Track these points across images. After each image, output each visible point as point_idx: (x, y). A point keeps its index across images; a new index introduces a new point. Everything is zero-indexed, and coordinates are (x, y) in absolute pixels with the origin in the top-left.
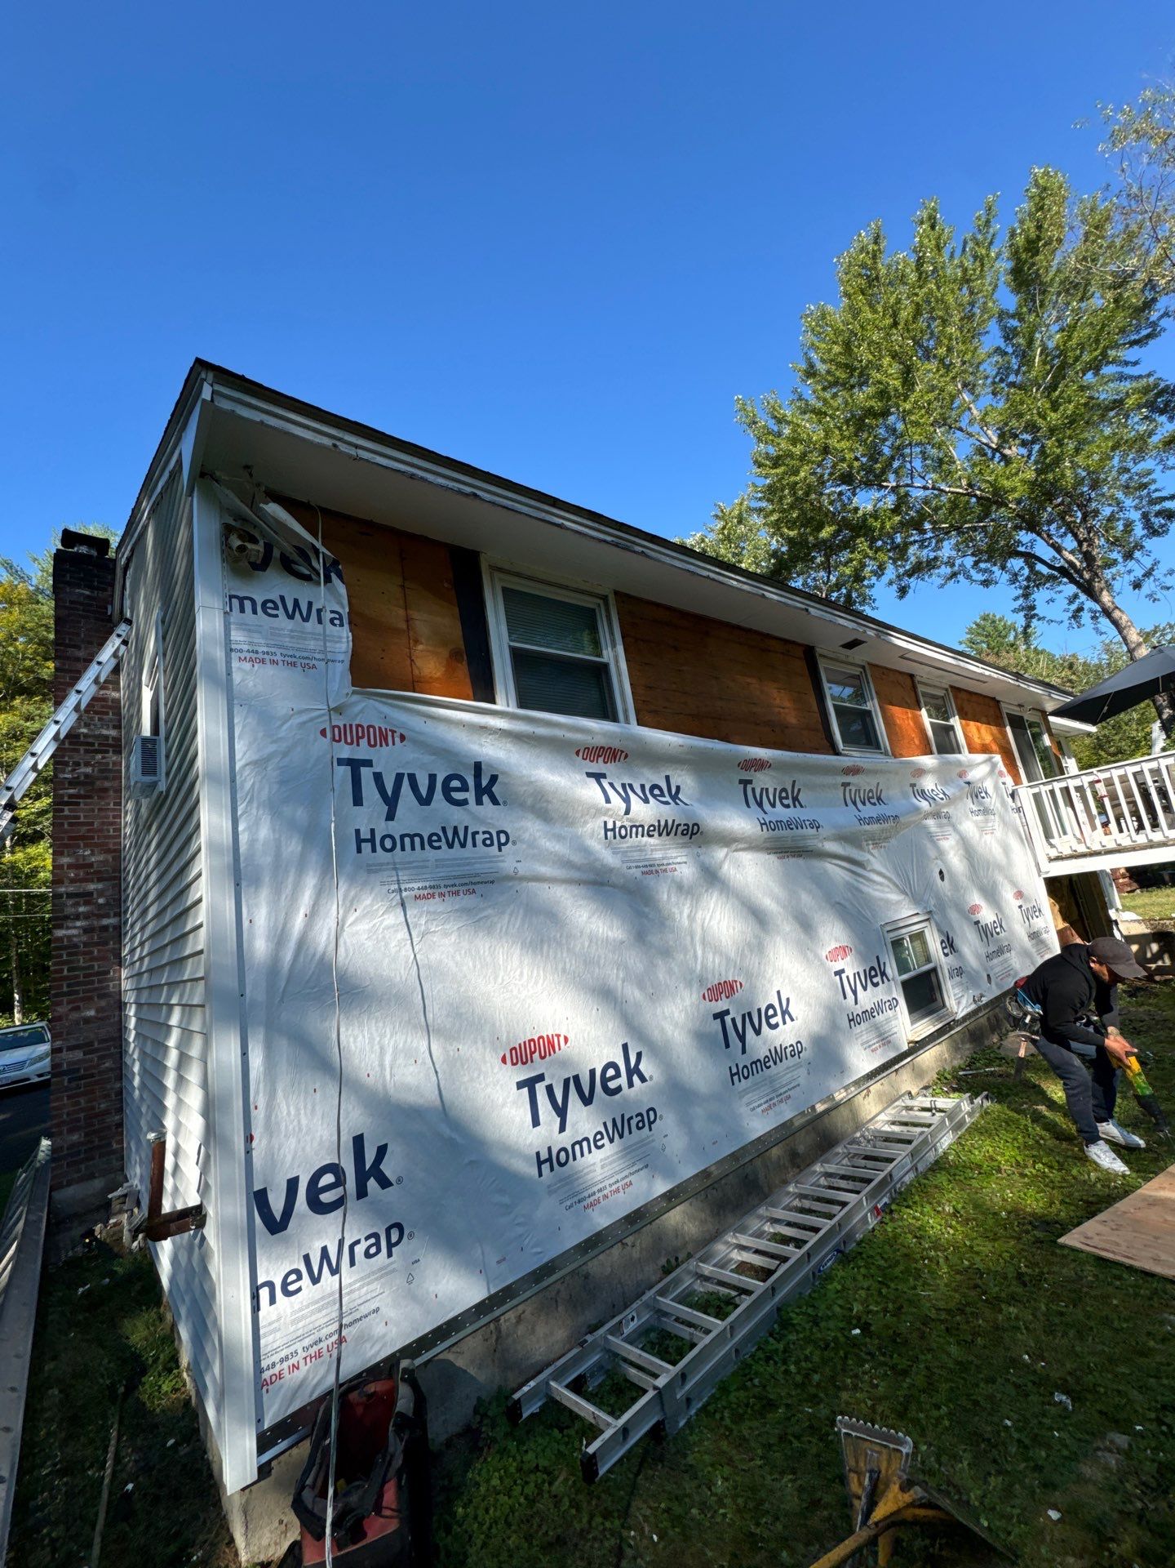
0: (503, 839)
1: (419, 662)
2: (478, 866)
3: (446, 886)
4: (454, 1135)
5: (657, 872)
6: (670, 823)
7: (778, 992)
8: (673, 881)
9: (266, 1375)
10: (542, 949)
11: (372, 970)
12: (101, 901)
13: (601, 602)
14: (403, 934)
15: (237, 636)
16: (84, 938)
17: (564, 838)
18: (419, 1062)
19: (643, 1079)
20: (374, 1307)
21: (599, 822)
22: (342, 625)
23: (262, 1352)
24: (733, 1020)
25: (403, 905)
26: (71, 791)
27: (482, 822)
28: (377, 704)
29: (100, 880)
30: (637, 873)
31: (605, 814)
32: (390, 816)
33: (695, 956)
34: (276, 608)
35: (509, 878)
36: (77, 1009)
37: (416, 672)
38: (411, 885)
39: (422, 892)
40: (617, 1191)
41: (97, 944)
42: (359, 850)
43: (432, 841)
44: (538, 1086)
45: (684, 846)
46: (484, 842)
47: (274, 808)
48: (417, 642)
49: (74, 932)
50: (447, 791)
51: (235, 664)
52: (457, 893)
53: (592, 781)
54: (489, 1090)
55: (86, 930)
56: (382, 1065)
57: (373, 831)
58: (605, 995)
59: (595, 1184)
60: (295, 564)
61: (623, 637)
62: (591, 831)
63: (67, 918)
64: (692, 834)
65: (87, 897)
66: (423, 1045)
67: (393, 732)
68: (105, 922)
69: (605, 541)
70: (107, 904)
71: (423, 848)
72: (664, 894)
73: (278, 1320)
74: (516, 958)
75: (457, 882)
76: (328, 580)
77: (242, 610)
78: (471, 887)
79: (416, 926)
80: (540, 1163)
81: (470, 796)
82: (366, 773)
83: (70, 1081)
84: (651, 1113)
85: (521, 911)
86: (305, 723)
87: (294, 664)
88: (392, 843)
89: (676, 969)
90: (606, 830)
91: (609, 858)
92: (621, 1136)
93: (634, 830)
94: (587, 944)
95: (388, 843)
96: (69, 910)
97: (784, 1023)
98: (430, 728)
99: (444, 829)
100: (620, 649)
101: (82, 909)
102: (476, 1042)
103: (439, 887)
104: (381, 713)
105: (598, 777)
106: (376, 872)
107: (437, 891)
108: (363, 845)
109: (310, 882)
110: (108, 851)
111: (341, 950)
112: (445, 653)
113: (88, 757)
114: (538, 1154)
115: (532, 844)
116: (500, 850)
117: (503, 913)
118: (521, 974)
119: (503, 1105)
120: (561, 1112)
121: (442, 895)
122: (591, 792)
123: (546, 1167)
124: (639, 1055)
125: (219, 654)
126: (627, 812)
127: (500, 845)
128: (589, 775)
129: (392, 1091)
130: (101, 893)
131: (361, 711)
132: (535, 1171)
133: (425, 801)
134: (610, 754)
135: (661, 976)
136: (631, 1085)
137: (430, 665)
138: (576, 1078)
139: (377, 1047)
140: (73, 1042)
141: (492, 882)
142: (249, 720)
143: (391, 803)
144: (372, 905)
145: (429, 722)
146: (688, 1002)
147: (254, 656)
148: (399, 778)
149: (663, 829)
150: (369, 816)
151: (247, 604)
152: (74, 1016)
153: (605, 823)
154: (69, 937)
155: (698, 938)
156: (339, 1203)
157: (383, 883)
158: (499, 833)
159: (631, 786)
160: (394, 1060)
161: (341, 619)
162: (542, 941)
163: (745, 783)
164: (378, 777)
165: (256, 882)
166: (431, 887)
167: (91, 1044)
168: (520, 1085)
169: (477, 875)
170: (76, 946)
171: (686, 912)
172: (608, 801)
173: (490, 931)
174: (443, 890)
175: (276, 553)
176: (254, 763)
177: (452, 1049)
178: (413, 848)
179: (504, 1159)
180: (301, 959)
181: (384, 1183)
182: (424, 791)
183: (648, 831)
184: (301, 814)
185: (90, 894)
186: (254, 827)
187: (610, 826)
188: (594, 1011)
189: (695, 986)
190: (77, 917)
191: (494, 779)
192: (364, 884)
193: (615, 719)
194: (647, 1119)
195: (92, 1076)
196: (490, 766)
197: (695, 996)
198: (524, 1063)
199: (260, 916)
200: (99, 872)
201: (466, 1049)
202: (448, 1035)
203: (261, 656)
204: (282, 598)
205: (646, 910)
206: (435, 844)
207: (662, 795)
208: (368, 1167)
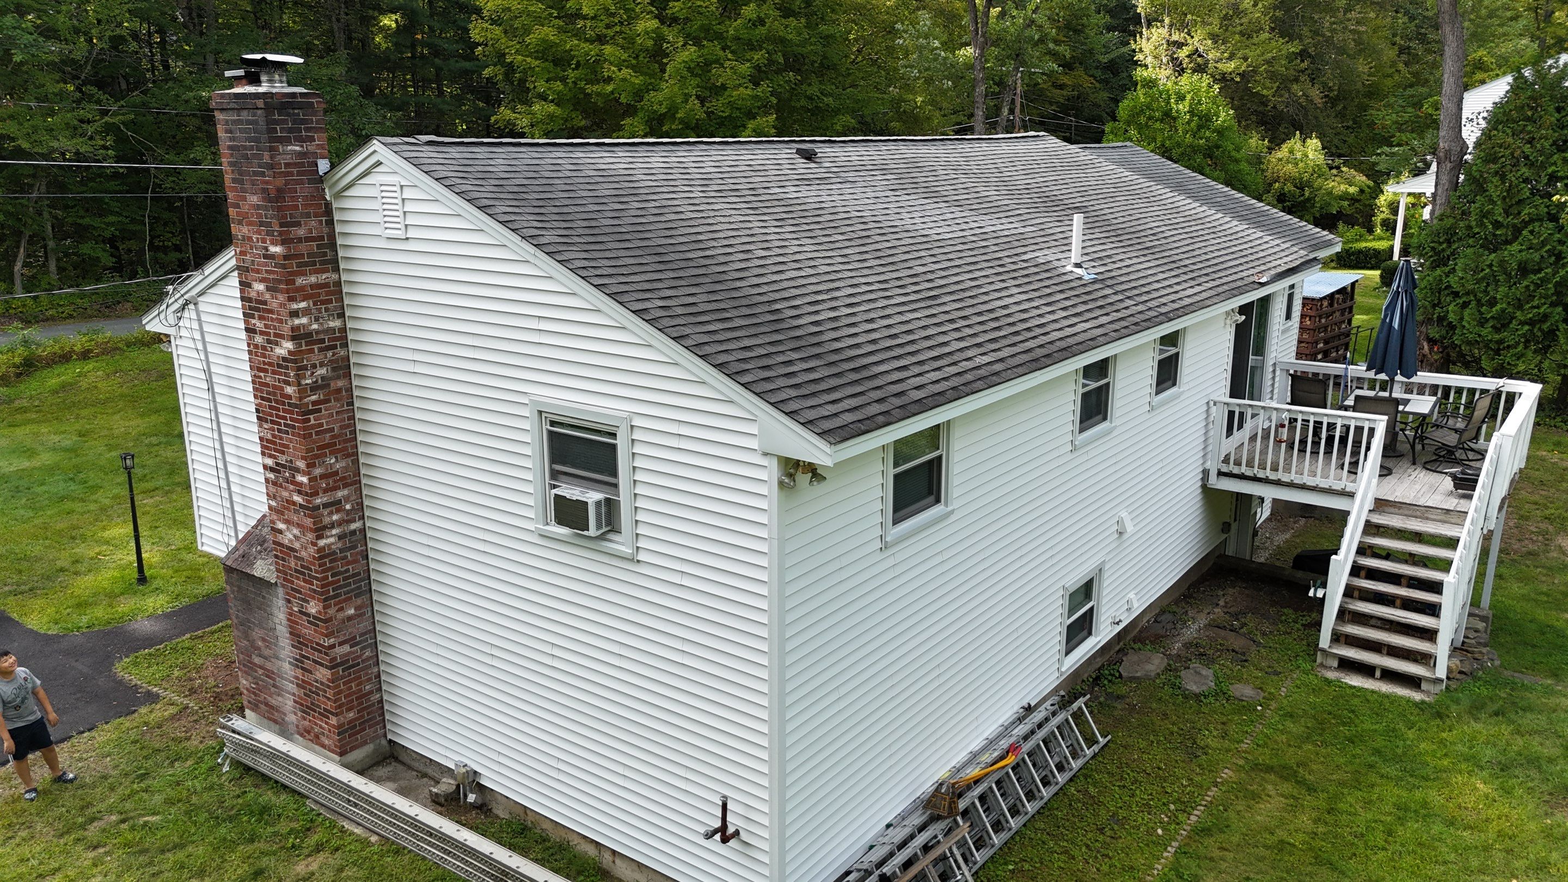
16: (340, 545)
26: (314, 398)
29: (346, 486)
36: (341, 609)
41: (349, 549)
49: (332, 540)
55: (340, 537)
63: (325, 527)
65: (337, 505)
68: (353, 526)
70: (353, 508)
96: (327, 520)
101: (335, 517)
110: (348, 456)
113: (322, 356)
130: (347, 499)
140: (340, 640)
152: (340, 615)
154: (329, 545)
170: (334, 553)
185: (339, 502)
190: (332, 526)
200: (344, 478)
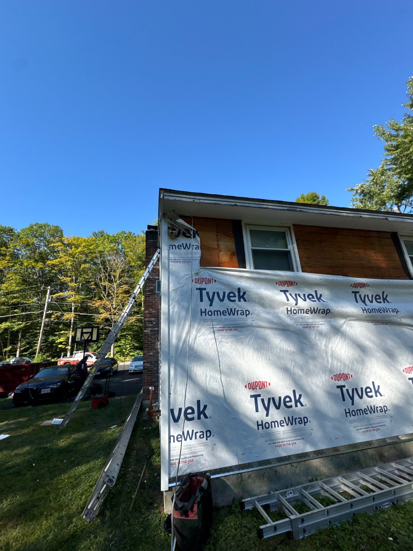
0: (248, 313)
1: (221, 258)
2: (238, 321)
3: (228, 327)
4: (228, 408)
5: (310, 327)
6: (316, 309)
7: (373, 383)
8: (317, 331)
9: (172, 462)
10: (261, 351)
11: (204, 351)
12: (154, 323)
13: (287, 229)
14: (214, 341)
15: (171, 256)
16: (151, 333)
17: (271, 313)
18: (217, 382)
19: (302, 405)
20: (202, 454)
21: (285, 308)
22: (198, 249)
23: (171, 455)
24: (347, 390)
25: (214, 332)
26: (148, 293)
27: (240, 307)
28: (208, 271)
29: (154, 317)
30: (301, 327)
31: (287, 305)
32: (211, 305)
33: (328, 361)
34: (181, 247)
35: (249, 326)
36: (149, 352)
37: (220, 260)
38: (216, 326)
39: (220, 329)
40: (289, 444)
41: (153, 335)
42: (201, 315)
43: (224, 313)
44: (258, 398)
45: (323, 318)
46: (241, 314)
47: (179, 302)
48: (220, 251)
49: (148, 331)
50: (229, 297)
51: (170, 263)
52: (231, 330)
53: (283, 293)
54: (240, 396)
55: (151, 331)
56: (206, 380)
57: (205, 309)
58: (286, 370)
59: (280, 439)
60: (186, 234)
61: (296, 240)
62: (282, 312)
63: (147, 327)
64: (327, 313)
65: (151, 322)
66: (219, 377)
67: (212, 279)
68: (155, 329)
69: (284, 210)
70: (156, 324)
71: (221, 315)
72: (313, 336)
73: (175, 447)
74: (251, 353)
75: (231, 326)
76: (194, 237)
77: (173, 248)
78: (236, 328)
79: (218, 339)
80: (258, 425)
81: (237, 299)
82: (204, 292)
83: (147, 371)
84: (305, 419)
85: (254, 338)
86: (187, 278)
87: (185, 262)
88: (212, 313)
89: (318, 365)
90: (288, 311)
91: (288, 321)
92: (292, 424)
93: (300, 311)
94: (279, 351)
95: (210, 313)
96: (147, 325)
97: (376, 396)
98: (224, 278)
99: (227, 309)
100: (295, 245)
101: (150, 325)
102: (236, 379)
103: (225, 327)
104: (209, 274)
105: (285, 292)
106: (206, 322)
107: (225, 329)
108: (203, 313)
109: (188, 324)
110: (156, 310)
111: (196, 344)
112: (229, 253)
113: (152, 284)
114: (257, 422)
115: (258, 315)
116: (246, 316)
117: (247, 337)
118: (253, 359)
119: (246, 402)
120: (267, 409)
121: (226, 330)
122: (282, 297)
123: (260, 427)
124: (300, 396)
125: (166, 261)
126: (296, 304)
127: (246, 315)
128: (281, 291)
129: (209, 389)
130: (154, 321)
131: (203, 274)
132: (256, 427)
133: (222, 300)
134: (290, 283)
135: (311, 367)
136: (296, 406)
137: (224, 257)
138: (273, 399)
139: (205, 375)
140: (147, 361)
141: (243, 327)
142: (173, 278)
143: (211, 301)
144: (205, 332)
145: (224, 276)
146: (324, 379)
147: (175, 261)
148: (214, 293)
149: (313, 311)
150: (205, 305)
151: (174, 247)
153: (287, 308)
154: (147, 332)
155: (329, 354)
156: (192, 419)
157: (208, 325)
158: (246, 311)
159: (299, 295)
160: (210, 379)
161: (198, 247)
162: (261, 348)
163: (355, 293)
164: (208, 293)
165: (174, 323)
166: (223, 327)
167: (152, 362)
168: (252, 396)
169: (238, 324)
170: (149, 335)
171: (323, 344)
172: (288, 300)
173: (242, 343)
174: (227, 329)
175: (181, 232)
176: (174, 290)
177: (228, 379)
178: (217, 315)
179: (245, 420)
180: (185, 345)
181: (206, 417)
182: (221, 297)
183: (306, 312)
184: (186, 304)
185: (152, 321)
186: (174, 307)
187: (289, 309)
188: (281, 375)
189: (327, 374)
190: (149, 327)
191: (245, 293)
192: (203, 325)
193: (293, 271)
194: (304, 421)
195: (152, 371)
196: (243, 289)
197: (327, 377)
198: (253, 389)
199: (174, 332)
200: (154, 315)
201: (233, 380)
202: (227, 375)
203: (177, 260)
204: (183, 244)
205: (305, 341)
206: (225, 314)
207: (313, 298)
208: (201, 410)
